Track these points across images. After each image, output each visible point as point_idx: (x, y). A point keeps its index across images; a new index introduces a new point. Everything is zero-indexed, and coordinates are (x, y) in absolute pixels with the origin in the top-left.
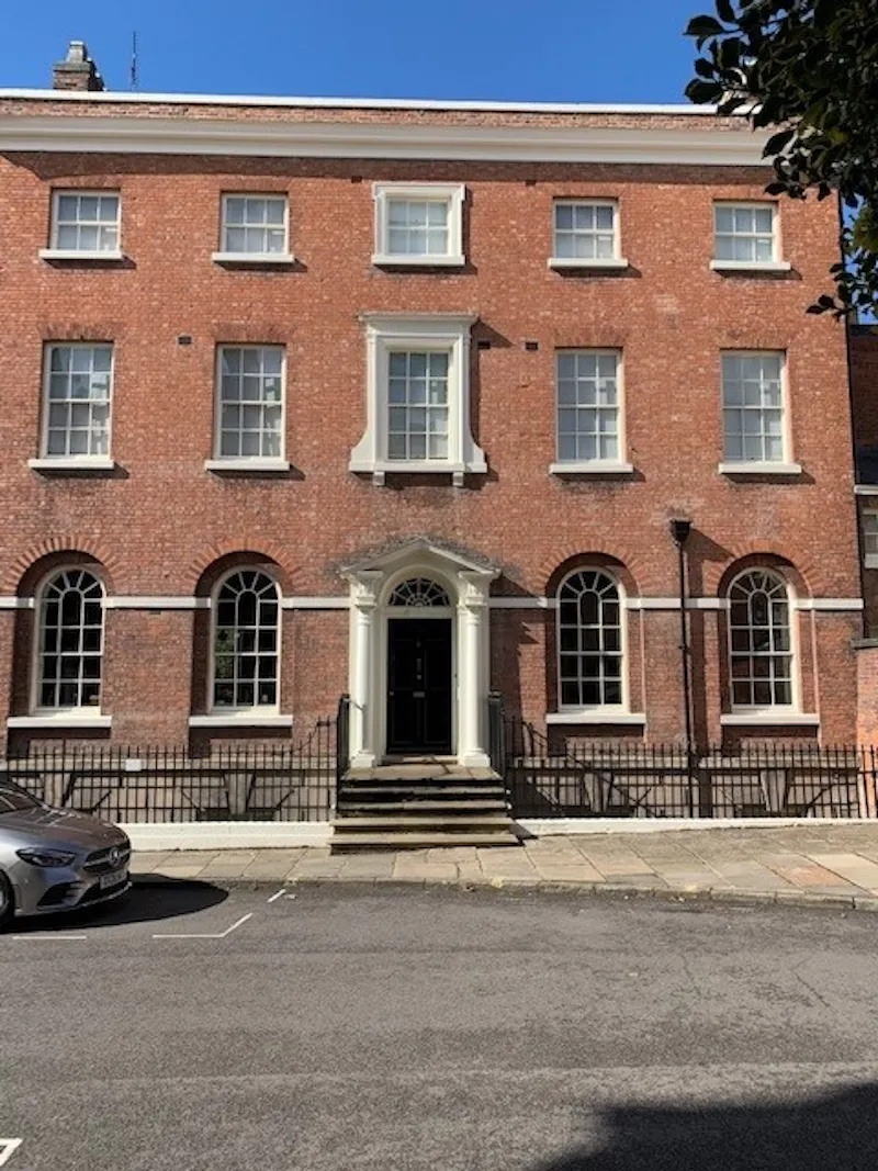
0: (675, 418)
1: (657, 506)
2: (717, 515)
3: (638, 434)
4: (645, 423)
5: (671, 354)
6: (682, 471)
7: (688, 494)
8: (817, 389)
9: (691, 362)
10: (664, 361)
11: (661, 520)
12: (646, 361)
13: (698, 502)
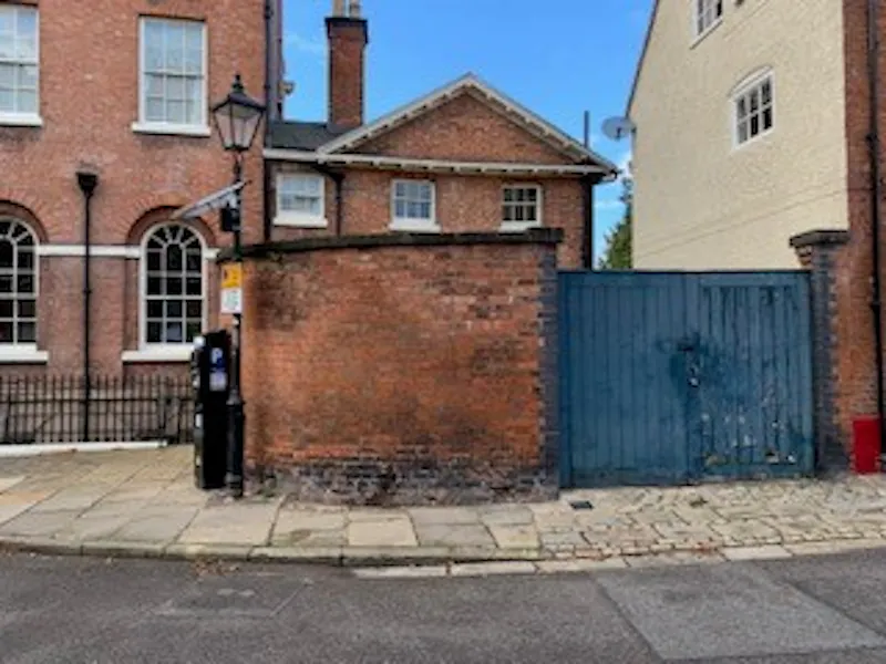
0: (89, 77)
1: (68, 159)
2: (129, 170)
3: (52, 90)
4: (60, 79)
5: (88, 14)
6: (94, 127)
7: (100, 148)
8: (233, 59)
9: (108, 25)
10: (79, 22)
11: (69, 172)
12: (61, 20)
13: (109, 158)
